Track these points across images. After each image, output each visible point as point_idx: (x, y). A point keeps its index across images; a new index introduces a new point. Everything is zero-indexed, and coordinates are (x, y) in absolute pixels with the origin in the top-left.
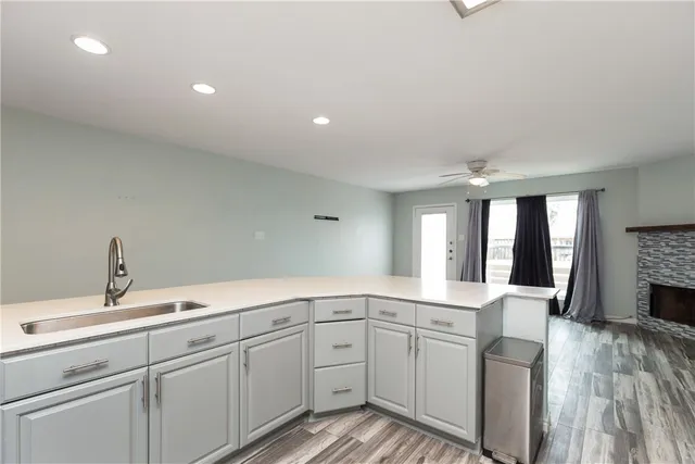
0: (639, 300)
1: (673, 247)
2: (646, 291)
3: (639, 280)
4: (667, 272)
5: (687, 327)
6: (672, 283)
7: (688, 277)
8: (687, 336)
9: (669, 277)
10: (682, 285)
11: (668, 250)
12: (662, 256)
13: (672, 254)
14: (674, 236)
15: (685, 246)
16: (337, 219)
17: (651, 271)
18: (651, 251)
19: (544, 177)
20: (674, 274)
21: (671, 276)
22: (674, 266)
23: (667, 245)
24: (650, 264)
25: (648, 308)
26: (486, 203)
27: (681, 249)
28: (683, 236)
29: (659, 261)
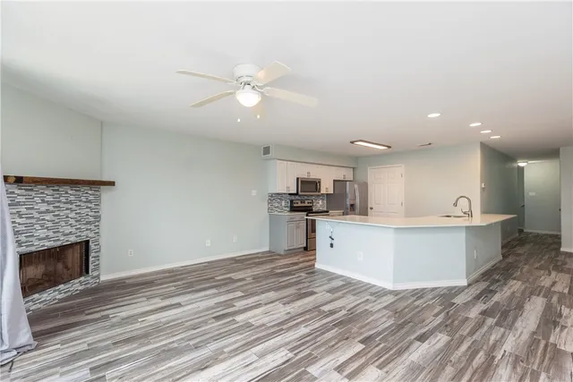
1: (49, 203)
6: (48, 244)
7: (64, 234)
8: (61, 296)
9: (44, 240)
12: (36, 215)
14: (49, 191)
15: (59, 202)
17: (23, 238)
18: (23, 209)
20: (50, 234)
21: (47, 238)
22: (49, 224)
23: (43, 201)
27: (57, 204)
28: (58, 190)
29: (33, 221)
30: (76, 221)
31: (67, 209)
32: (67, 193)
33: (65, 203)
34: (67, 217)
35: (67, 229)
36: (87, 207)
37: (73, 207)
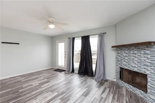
0: (116, 73)
2: (119, 70)
3: (117, 65)
4: (125, 63)
6: (126, 68)
10: (129, 69)
11: (125, 55)
12: (123, 57)
13: (126, 56)
14: (127, 49)
15: (130, 53)
16: (18, 44)
17: (120, 63)
18: (120, 55)
19: (89, 30)
20: (127, 64)
22: (127, 61)
23: (125, 53)
24: (119, 60)
25: (119, 77)
26: (74, 39)
27: (129, 54)
28: (130, 49)
29: (122, 59)
30: (138, 62)
31: (133, 56)
32: (133, 50)
33: (132, 54)
34: (133, 60)
35: (134, 65)
36: (145, 57)
37: (136, 56)
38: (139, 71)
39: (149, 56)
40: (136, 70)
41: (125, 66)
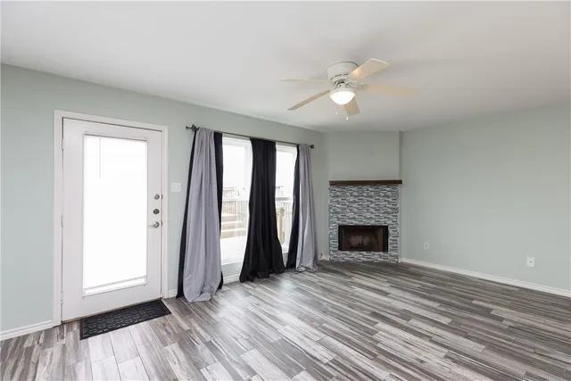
0: (330, 239)
1: (355, 196)
2: (335, 232)
3: (330, 223)
4: (351, 215)
5: (364, 253)
7: (366, 218)
8: (365, 259)
9: (352, 219)
10: (362, 224)
11: (352, 199)
12: (348, 204)
13: (354, 202)
14: (355, 189)
15: (362, 196)
17: (340, 216)
18: (340, 200)
20: (356, 216)
21: (354, 218)
22: (355, 210)
23: (351, 195)
24: (339, 210)
25: (337, 244)
27: (360, 198)
28: (362, 188)
29: (346, 207)
31: (368, 201)
32: (368, 190)
33: (366, 197)
34: (368, 207)
35: (369, 215)
36: (385, 201)
37: (373, 200)
38: (377, 224)
39: (390, 200)
40: (372, 222)
41: (351, 221)
